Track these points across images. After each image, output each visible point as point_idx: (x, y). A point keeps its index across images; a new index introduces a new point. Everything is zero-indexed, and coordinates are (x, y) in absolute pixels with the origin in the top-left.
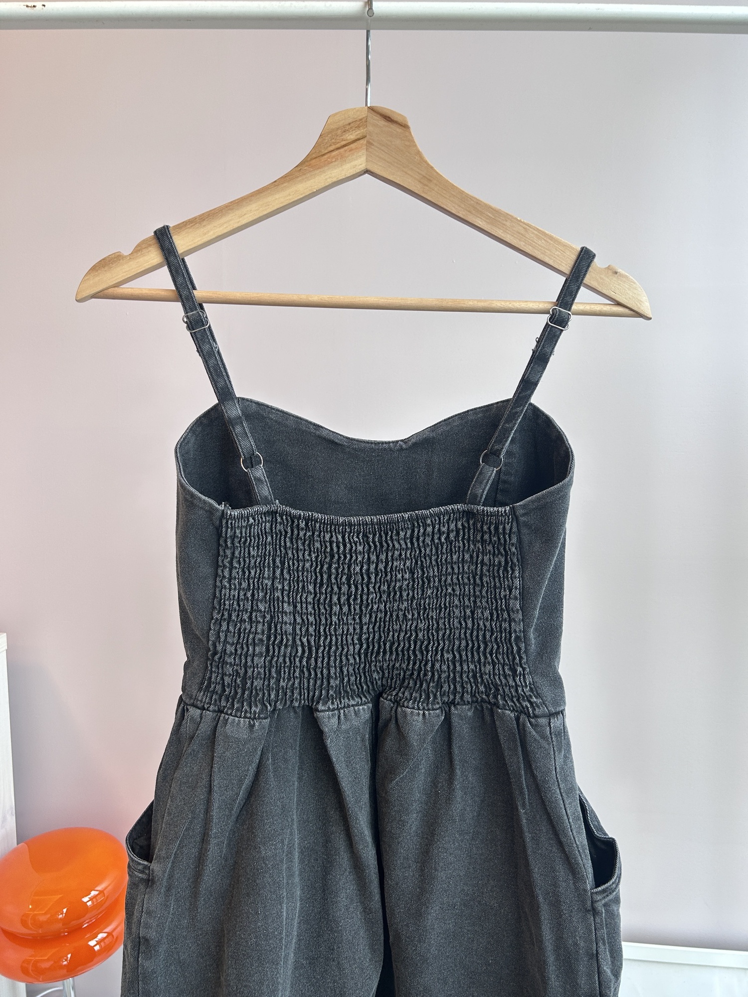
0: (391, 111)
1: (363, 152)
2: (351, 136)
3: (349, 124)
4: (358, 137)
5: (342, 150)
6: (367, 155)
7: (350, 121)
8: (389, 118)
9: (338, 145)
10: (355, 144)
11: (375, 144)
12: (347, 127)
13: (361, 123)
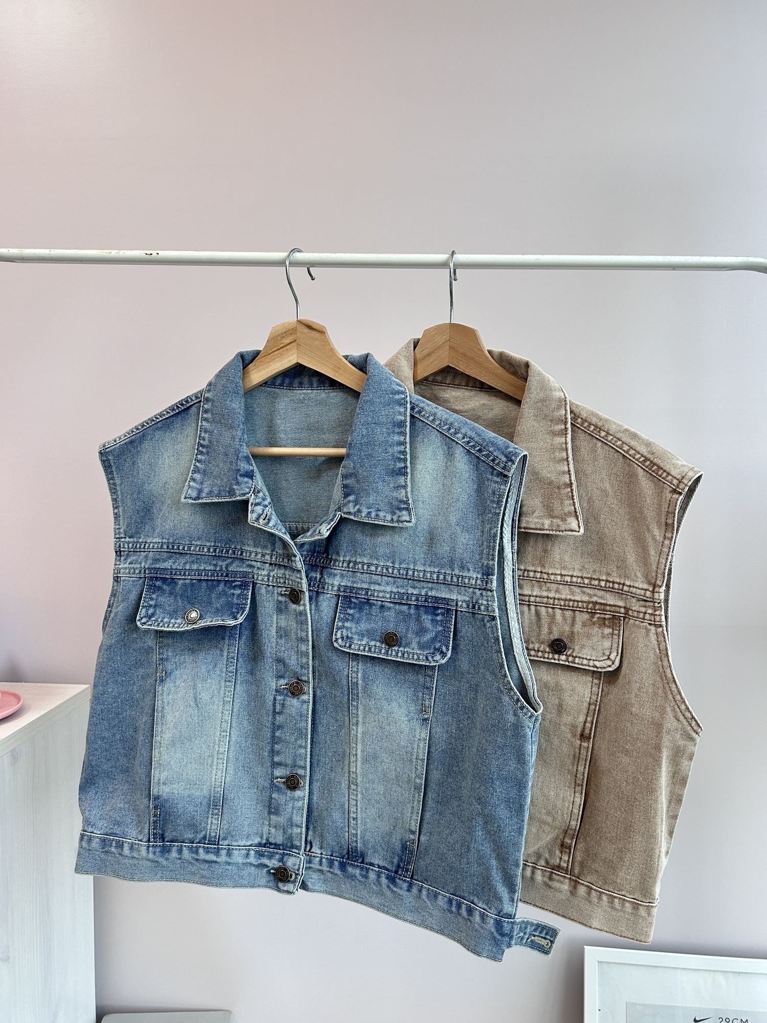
0: (312, 322)
1: (295, 350)
2: (287, 341)
3: (285, 332)
4: (291, 341)
5: (281, 350)
6: (297, 352)
7: (286, 330)
8: (311, 327)
9: (279, 347)
10: (289, 346)
11: (303, 345)
12: (285, 334)
13: (291, 331)
